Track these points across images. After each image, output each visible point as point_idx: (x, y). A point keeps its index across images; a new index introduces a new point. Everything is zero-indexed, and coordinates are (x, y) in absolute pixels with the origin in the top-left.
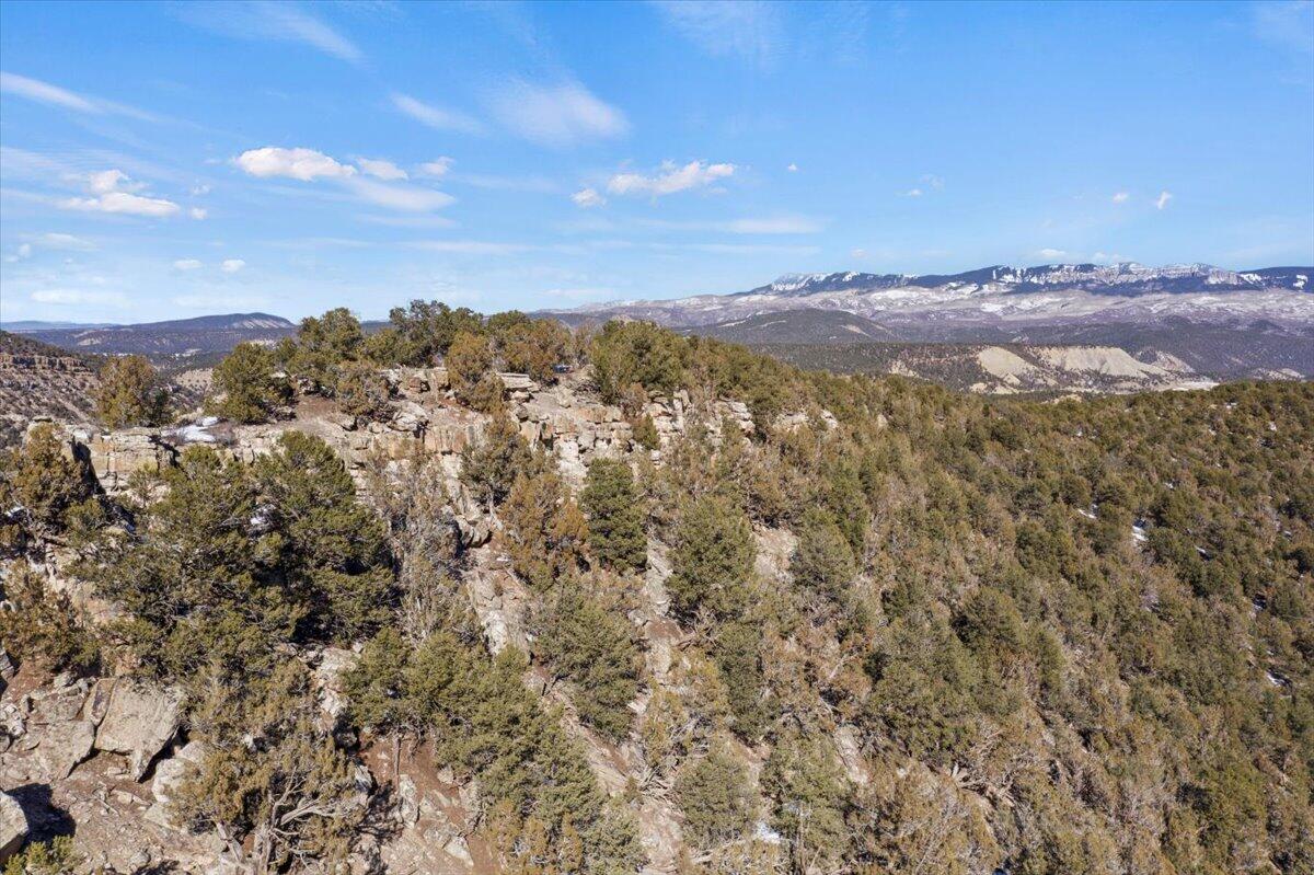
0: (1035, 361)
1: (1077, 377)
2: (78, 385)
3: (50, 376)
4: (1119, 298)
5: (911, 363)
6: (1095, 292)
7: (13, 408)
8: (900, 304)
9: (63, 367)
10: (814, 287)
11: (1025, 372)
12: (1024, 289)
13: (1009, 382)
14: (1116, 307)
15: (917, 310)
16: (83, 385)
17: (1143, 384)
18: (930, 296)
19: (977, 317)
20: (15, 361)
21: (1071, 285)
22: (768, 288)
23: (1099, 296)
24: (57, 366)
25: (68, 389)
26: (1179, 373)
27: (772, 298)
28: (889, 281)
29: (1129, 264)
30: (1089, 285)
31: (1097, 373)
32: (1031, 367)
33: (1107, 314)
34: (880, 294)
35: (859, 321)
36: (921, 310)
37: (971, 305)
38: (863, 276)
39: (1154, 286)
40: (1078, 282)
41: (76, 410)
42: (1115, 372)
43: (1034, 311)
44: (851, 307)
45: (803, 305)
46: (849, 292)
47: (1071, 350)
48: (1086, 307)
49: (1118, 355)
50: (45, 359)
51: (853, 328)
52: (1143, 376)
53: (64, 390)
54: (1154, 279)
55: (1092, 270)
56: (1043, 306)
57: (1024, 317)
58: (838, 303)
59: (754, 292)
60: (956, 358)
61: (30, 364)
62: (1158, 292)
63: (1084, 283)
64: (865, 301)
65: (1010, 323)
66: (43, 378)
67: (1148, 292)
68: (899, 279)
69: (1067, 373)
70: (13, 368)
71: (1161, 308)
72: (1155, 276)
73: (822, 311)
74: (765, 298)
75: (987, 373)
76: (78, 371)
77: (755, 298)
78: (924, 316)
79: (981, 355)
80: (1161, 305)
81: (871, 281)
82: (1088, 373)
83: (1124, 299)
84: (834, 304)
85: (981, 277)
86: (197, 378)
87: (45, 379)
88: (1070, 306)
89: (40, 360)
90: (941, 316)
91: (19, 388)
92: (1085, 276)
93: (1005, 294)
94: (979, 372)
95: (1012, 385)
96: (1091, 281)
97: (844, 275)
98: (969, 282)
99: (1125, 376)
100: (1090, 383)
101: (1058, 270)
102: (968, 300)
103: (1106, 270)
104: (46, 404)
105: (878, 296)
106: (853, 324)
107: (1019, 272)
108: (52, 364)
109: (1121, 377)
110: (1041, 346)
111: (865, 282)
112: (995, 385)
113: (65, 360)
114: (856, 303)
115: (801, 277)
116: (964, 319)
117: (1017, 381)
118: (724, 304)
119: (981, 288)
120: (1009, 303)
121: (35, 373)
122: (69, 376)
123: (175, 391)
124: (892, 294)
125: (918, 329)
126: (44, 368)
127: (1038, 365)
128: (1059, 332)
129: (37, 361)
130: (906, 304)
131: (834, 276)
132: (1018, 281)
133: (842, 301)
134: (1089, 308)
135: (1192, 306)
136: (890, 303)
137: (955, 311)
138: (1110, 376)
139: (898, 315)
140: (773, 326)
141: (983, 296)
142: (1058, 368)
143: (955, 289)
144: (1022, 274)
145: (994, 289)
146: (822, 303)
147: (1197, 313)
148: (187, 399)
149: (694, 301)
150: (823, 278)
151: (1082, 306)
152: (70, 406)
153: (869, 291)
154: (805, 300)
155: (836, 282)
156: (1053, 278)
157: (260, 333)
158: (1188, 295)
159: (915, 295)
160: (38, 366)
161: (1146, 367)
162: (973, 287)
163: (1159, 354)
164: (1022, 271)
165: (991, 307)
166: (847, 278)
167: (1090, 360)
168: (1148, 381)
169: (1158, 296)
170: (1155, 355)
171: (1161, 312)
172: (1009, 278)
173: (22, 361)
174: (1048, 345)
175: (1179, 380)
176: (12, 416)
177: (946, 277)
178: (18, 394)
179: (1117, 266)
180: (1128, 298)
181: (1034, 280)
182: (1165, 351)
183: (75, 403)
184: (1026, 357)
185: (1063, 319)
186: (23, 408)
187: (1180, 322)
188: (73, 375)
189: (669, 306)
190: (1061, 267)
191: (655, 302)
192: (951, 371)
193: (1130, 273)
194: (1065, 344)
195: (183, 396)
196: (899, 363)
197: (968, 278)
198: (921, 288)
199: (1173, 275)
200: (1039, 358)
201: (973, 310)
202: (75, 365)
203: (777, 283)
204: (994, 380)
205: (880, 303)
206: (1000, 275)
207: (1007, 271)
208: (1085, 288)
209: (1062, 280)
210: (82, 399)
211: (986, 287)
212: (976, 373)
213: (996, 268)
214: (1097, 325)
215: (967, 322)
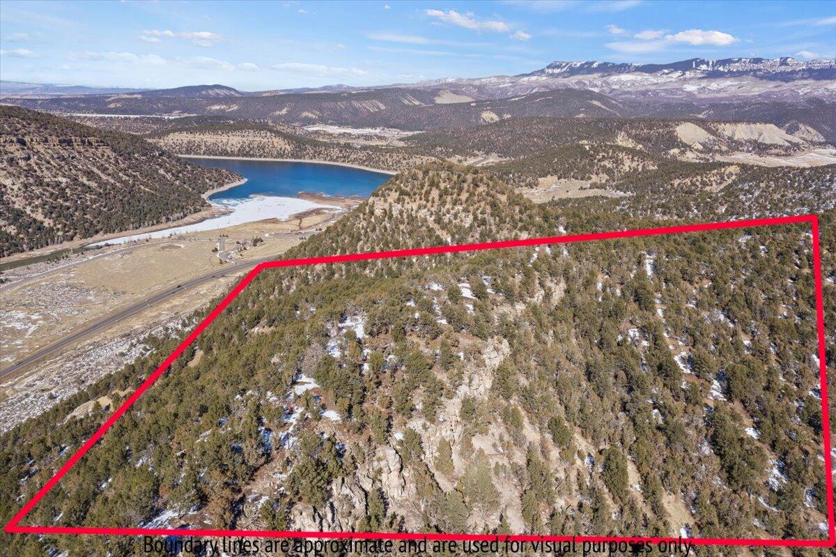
0: (713, 133)
1: (741, 144)
2: (100, 155)
3: (82, 150)
4: (779, 83)
5: (631, 133)
6: (762, 78)
7: (60, 173)
8: (629, 84)
9: (90, 143)
10: (573, 71)
11: (707, 140)
12: (713, 75)
13: (696, 148)
14: (776, 90)
15: (639, 89)
16: (103, 155)
17: (786, 151)
18: (649, 79)
19: (680, 95)
20: (60, 141)
21: (746, 73)
22: (542, 71)
23: (764, 81)
24: (86, 144)
25: (93, 159)
26: (812, 142)
27: (544, 78)
28: (623, 68)
29: (787, 58)
30: (758, 73)
31: (756, 141)
32: (711, 137)
33: (768, 95)
34: (617, 77)
35: (600, 97)
36: (643, 89)
37: (677, 86)
38: (606, 64)
39: (802, 75)
40: (751, 70)
41: (99, 173)
42: (768, 142)
43: (719, 91)
44: (596, 86)
45: (565, 85)
46: (596, 75)
47: (739, 125)
48: (754, 89)
49: (771, 129)
50: (79, 139)
51: (596, 103)
52: (787, 144)
53: (91, 159)
54: (803, 70)
55: (761, 63)
56: (725, 87)
57: (712, 95)
58: (587, 83)
59: (533, 74)
60: (661, 130)
61: (70, 143)
62: (805, 79)
63: (755, 71)
64: (605, 82)
65: (702, 99)
66: (78, 152)
67: (798, 79)
68: (629, 67)
69: (735, 142)
70: (59, 146)
71: (806, 91)
72: (804, 67)
73: (575, 90)
74: (540, 79)
75: (681, 142)
76: (99, 146)
77: (534, 78)
78: (644, 93)
79: (678, 129)
80: (806, 89)
81: (610, 67)
82: (750, 142)
83: (782, 83)
84: (585, 84)
85: (684, 66)
86: (177, 138)
87: (79, 152)
88: (744, 88)
89: (76, 140)
90: (656, 93)
91: (64, 159)
92: (756, 66)
93: (700, 78)
94: (675, 140)
95: (697, 150)
96: (760, 70)
97: (592, 63)
98: (676, 70)
99: (775, 145)
100: (750, 149)
101: (737, 62)
102: (676, 82)
103: (771, 62)
104: (80, 170)
105: (614, 78)
106: (596, 100)
107: (711, 63)
108: (83, 142)
109: (771, 145)
110: (719, 122)
111: (608, 69)
112: (686, 150)
113: (92, 139)
114: (599, 83)
115: (564, 64)
116: (672, 96)
117: (701, 147)
118: (512, 83)
119: (684, 74)
120: (703, 85)
121: (73, 149)
122: (94, 150)
123: (160, 155)
124: (625, 77)
125: (640, 103)
126: (78, 145)
127: (717, 136)
128: (735, 108)
129: (74, 141)
130: (633, 84)
131: (586, 63)
132: (710, 69)
133: (590, 82)
134: (757, 89)
135: (828, 90)
136: (622, 84)
137: (665, 90)
138: (765, 144)
139: (626, 93)
140: (543, 101)
141: (685, 79)
142: (729, 138)
143: (667, 74)
144: (712, 64)
145: (693, 75)
146: (577, 83)
147: (830, 96)
148: (168, 160)
149: (494, 80)
150: (579, 65)
151: (752, 88)
152: (95, 170)
153: (608, 75)
154: (565, 81)
155: (587, 68)
156: (734, 67)
157: (218, 100)
158: (826, 81)
159: (639, 78)
160: (75, 144)
161: (790, 137)
162: (679, 73)
163: (801, 126)
164: (713, 62)
165: (691, 88)
166: (595, 65)
167: (752, 133)
168: (790, 148)
169: (805, 82)
170: (798, 126)
171: (806, 94)
172: (704, 67)
173: (65, 141)
174: (723, 122)
175: (811, 147)
176: (60, 179)
177: (661, 65)
178: (63, 163)
179: (779, 59)
180: (784, 83)
181: (721, 69)
182: (804, 123)
183: (98, 168)
184: (709, 130)
185: (738, 98)
186: (67, 173)
187: (817, 102)
188: (97, 149)
189: (477, 83)
190: (740, 59)
191: (469, 79)
192: (657, 139)
193: (788, 64)
194: (736, 121)
195: (165, 158)
196: (623, 133)
197: (675, 67)
198: (644, 74)
199: (817, 67)
200: (717, 130)
201: (677, 89)
202: (97, 142)
203: (548, 67)
204: (685, 147)
205: (616, 83)
206: (697, 65)
207: (703, 62)
208: (755, 75)
209: (740, 69)
210: (102, 165)
211: (687, 73)
212: (673, 141)
213: (695, 60)
214: (760, 104)
215: (673, 98)
